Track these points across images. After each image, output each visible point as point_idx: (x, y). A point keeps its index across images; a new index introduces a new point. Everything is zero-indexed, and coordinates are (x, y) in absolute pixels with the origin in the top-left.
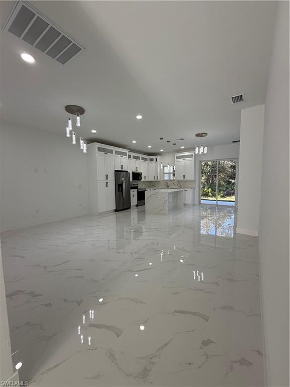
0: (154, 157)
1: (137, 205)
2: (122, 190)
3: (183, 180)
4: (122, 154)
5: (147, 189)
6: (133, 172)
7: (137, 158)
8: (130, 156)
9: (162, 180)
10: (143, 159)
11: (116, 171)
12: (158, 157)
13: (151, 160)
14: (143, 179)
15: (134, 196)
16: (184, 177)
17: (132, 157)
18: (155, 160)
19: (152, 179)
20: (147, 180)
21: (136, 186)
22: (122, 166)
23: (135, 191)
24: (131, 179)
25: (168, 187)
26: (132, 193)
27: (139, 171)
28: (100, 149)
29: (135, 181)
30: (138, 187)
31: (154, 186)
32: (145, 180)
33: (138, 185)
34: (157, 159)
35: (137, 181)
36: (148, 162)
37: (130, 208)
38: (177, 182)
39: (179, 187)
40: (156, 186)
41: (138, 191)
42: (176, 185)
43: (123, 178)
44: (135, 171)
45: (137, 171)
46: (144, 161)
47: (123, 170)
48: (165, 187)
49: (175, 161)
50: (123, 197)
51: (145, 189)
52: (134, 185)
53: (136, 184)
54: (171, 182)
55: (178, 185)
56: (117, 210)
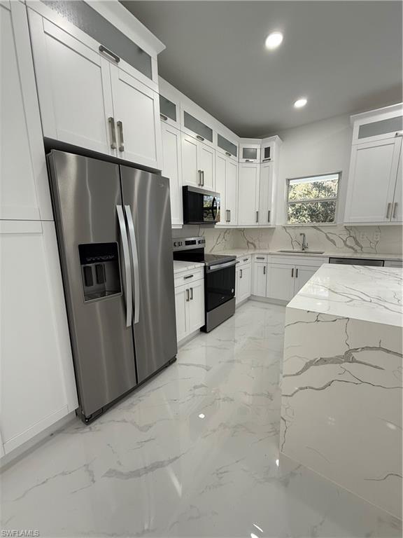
0: (256, 145)
1: (204, 330)
2: (118, 287)
3: (388, 222)
5: (239, 255)
6: (185, 189)
9: (279, 224)
10: (223, 143)
11: (51, 146)
12: (274, 143)
13: (249, 155)
14: (222, 223)
15: (189, 292)
16: (392, 209)
17: (180, 115)
18: (260, 154)
20: (233, 223)
21: (197, 246)
22: (115, 127)
23: (196, 269)
24: (177, 219)
25: (304, 247)
26: (180, 285)
27: (208, 187)
30: (205, 253)
31: (252, 243)
32: (228, 223)
33: (203, 242)
34: (267, 151)
35: (202, 230)
36: (237, 159)
37: (173, 360)
38: (345, 232)
39: (354, 249)
40: (256, 243)
41: (208, 272)
42: (340, 243)
43: (119, 208)
44: (193, 183)
45: (200, 187)
46: (224, 152)
47: (125, 157)
48: (291, 250)
49: (354, 149)
50: (129, 324)
51: (233, 259)
52: (188, 243)
53: (197, 239)
54: (318, 232)
55: (348, 243)
56: (87, 415)
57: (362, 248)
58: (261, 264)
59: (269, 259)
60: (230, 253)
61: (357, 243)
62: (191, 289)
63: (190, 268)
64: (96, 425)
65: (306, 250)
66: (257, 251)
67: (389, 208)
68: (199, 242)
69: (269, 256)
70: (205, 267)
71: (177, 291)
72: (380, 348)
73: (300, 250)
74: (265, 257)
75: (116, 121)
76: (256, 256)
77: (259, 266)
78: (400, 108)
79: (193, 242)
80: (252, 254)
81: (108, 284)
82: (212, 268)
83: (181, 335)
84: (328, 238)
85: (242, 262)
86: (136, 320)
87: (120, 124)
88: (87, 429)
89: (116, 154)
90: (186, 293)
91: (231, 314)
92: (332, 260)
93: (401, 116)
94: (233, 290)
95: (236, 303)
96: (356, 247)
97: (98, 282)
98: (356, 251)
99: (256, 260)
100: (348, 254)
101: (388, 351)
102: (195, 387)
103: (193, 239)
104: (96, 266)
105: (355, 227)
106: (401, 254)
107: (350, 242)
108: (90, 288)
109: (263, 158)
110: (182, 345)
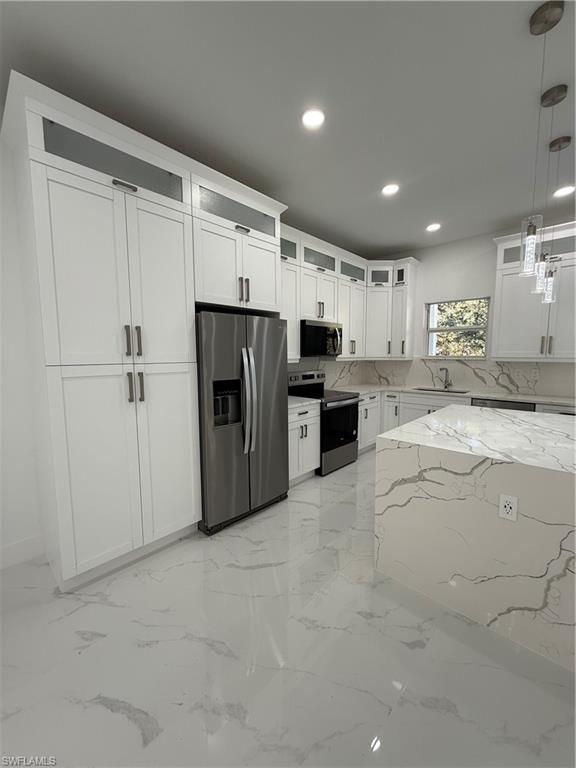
0: (389, 267)
1: (319, 472)
2: (239, 417)
3: (542, 358)
4: (247, 220)
5: (364, 393)
6: (303, 322)
7: (326, 263)
8: (287, 249)
9: (417, 356)
10: (347, 269)
11: (200, 307)
12: (408, 265)
13: (379, 277)
14: (345, 354)
15: (304, 429)
16: (547, 344)
17: (300, 252)
18: (392, 277)
19: (377, 352)
20: (359, 355)
21: (315, 381)
22: (244, 283)
23: (312, 407)
24: (293, 353)
25: (447, 384)
26: (294, 421)
27: (329, 319)
28: (58, 140)
29: (313, 361)
30: (325, 388)
31: (385, 379)
32: (352, 356)
33: (323, 376)
34: (401, 274)
35: (322, 363)
36: (364, 283)
37: (284, 497)
38: (497, 368)
39: (508, 389)
40: (390, 379)
41: (325, 409)
42: (491, 381)
43: (244, 350)
44: (311, 316)
45: (320, 320)
46: (349, 278)
47: (250, 306)
48: (432, 387)
49: (499, 274)
50: (246, 451)
51: (356, 396)
52: (305, 377)
53: (315, 373)
54: (464, 366)
55: (500, 380)
56: (210, 526)
57: (518, 387)
58: (392, 404)
59: (401, 397)
60: (354, 390)
61: (512, 382)
62: (306, 426)
63: (304, 404)
64: (216, 536)
65: (450, 389)
66: (391, 388)
67: (543, 341)
68: (318, 376)
69: (402, 394)
70: (321, 404)
71: (290, 426)
72: (441, 468)
73: (443, 388)
74: (397, 394)
75: (245, 278)
76: (387, 394)
77: (389, 406)
78: (573, 226)
79: (312, 377)
80: (381, 392)
81: (230, 415)
82: (329, 405)
83: (293, 474)
84: (476, 374)
85: (367, 400)
86: (253, 449)
87: (247, 280)
88: (209, 538)
89: (243, 305)
90: (300, 429)
91: (352, 459)
92: (475, 402)
93: (573, 237)
94: (355, 432)
95: (360, 447)
96: (510, 386)
97: (223, 413)
98: (511, 391)
99: (387, 399)
100: (501, 395)
101: (446, 470)
102: (305, 520)
103: (311, 373)
104: (223, 399)
105: (508, 363)
106: (574, 398)
107: (503, 380)
108: (218, 417)
109: (396, 281)
110: (295, 485)
